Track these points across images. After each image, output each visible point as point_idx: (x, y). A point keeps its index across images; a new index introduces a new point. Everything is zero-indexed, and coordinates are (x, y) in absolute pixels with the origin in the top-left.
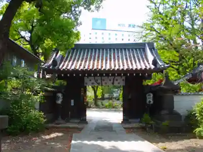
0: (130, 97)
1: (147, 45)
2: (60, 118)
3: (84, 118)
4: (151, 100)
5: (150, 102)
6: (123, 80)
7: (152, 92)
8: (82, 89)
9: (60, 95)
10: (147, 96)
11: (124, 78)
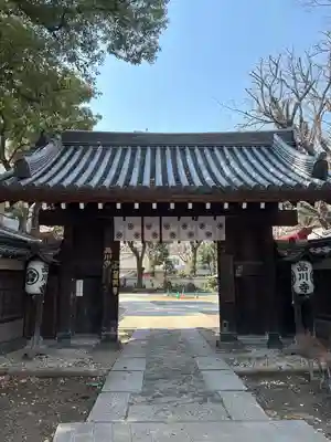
0: (239, 273)
1: (276, 136)
2: (37, 337)
3: (113, 333)
4: (309, 283)
5: (306, 287)
6: (221, 226)
7: (309, 260)
8: (108, 250)
9: (38, 267)
10: (295, 269)
11: (222, 219)
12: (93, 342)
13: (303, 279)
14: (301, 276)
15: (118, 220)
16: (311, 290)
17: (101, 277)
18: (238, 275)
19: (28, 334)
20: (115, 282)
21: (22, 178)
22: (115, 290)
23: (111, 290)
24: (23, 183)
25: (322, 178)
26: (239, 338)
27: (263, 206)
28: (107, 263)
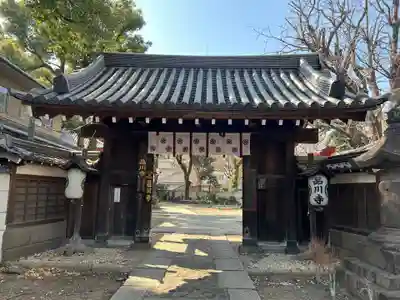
0: (261, 185)
1: (302, 61)
4: (324, 195)
5: (320, 199)
6: (246, 142)
7: (324, 174)
8: (143, 162)
10: (311, 183)
11: (247, 136)
12: (128, 243)
13: (318, 192)
14: (317, 189)
15: (152, 135)
16: (325, 202)
18: (261, 187)
19: (70, 234)
20: (149, 190)
21: (61, 93)
22: (148, 198)
23: (144, 198)
24: (60, 98)
25: (338, 98)
26: (260, 244)
27: (281, 123)
28: (143, 173)
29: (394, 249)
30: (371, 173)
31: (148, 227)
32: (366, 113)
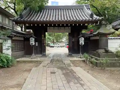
1: (84, 6)
3: (45, 53)
8: (43, 35)
12: (41, 55)
17: (42, 41)
18: (73, 41)
20: (45, 43)
21: (22, 18)
22: (45, 44)
24: (22, 19)
26: (73, 55)
27: (77, 25)
28: (43, 38)
29: (100, 53)
30: (99, 36)
31: (45, 52)
32: (98, 22)
